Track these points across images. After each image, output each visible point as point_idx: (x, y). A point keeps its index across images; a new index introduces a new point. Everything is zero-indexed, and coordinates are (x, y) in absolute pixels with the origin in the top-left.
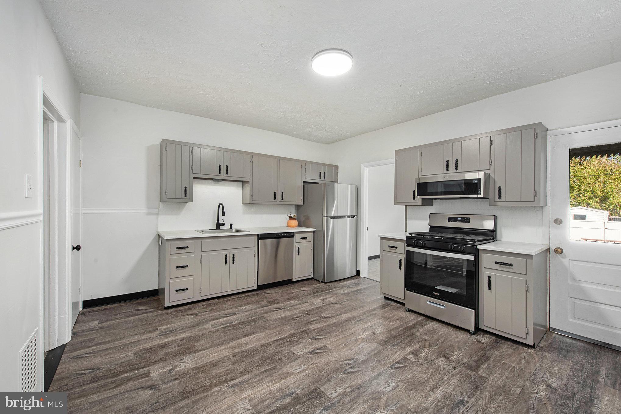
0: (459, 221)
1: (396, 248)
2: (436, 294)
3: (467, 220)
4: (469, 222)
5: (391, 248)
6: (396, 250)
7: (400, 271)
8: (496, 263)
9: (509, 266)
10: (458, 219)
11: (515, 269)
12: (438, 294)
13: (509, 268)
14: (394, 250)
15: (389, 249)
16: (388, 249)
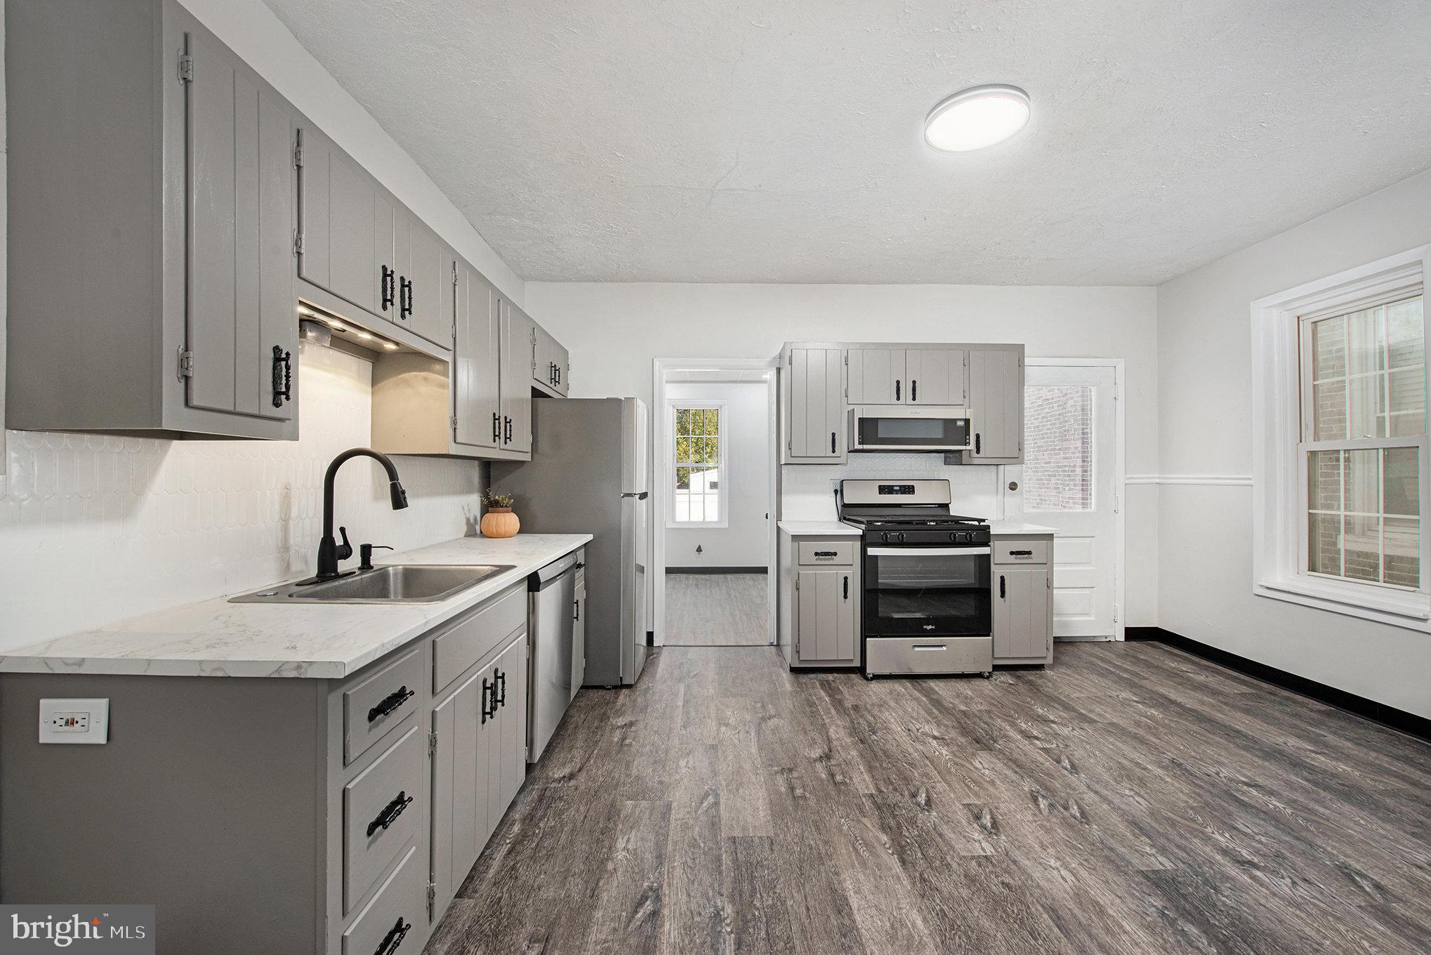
0: (897, 492)
1: (835, 554)
2: (930, 627)
3: (909, 490)
4: (913, 492)
5: (821, 557)
6: (833, 559)
7: (845, 602)
8: (1012, 553)
9: (1027, 555)
10: (895, 488)
11: (1035, 558)
12: (934, 627)
13: (1027, 558)
14: (829, 559)
15: (816, 559)
16: (814, 560)
